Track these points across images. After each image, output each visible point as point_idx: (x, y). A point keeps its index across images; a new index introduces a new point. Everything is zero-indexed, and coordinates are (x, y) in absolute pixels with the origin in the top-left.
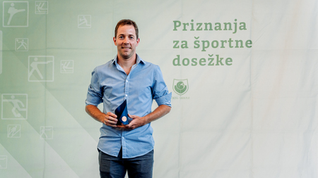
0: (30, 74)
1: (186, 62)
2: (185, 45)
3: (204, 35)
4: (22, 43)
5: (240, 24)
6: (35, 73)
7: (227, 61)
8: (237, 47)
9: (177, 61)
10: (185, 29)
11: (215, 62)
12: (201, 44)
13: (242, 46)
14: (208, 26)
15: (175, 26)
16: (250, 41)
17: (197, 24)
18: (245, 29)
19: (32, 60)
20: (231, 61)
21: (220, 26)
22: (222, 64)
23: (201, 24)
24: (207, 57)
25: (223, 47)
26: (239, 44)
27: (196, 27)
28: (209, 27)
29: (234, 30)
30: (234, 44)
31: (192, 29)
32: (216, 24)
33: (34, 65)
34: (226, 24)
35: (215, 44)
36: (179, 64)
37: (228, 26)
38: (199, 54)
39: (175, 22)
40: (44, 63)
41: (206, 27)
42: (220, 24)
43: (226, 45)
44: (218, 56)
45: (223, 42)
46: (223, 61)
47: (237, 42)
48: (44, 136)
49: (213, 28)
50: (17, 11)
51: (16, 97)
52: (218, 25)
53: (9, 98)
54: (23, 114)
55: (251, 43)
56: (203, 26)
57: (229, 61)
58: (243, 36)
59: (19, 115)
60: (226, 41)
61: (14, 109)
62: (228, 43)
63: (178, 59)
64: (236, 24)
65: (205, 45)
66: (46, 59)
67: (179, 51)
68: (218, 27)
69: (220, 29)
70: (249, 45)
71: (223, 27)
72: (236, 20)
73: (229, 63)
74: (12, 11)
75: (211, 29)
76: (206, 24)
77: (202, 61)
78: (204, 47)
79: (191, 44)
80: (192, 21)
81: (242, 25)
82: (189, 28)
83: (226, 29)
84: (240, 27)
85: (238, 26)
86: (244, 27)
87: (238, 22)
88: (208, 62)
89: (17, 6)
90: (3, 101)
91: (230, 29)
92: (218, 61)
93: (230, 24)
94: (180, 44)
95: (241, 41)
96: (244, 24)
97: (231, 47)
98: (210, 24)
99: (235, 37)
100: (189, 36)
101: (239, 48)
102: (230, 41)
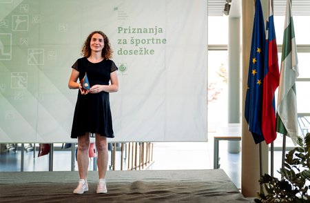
0: (29, 60)
1: (126, 52)
2: (125, 42)
3: (136, 36)
4: (24, 41)
6: (32, 59)
9: (120, 52)
10: (125, 32)
11: (143, 52)
12: (135, 41)
13: (160, 43)
15: (119, 30)
16: (165, 40)
17: (133, 29)
19: (30, 51)
22: (148, 54)
23: (135, 29)
24: (138, 50)
25: (148, 43)
26: (158, 41)
27: (132, 31)
28: (140, 31)
29: (155, 33)
30: (155, 41)
31: (130, 32)
32: (144, 29)
33: (32, 55)
34: (150, 29)
35: (143, 41)
36: (121, 54)
38: (134, 48)
39: (119, 28)
40: (37, 53)
41: (138, 31)
42: (146, 29)
43: (150, 42)
44: (145, 49)
45: (148, 40)
46: (149, 52)
48: (37, 99)
49: (142, 31)
50: (21, 21)
51: (20, 75)
53: (16, 75)
54: (25, 85)
56: (136, 31)
57: (152, 52)
58: (160, 36)
59: (22, 85)
60: (150, 40)
61: (19, 82)
62: (152, 41)
63: (121, 51)
64: (156, 29)
65: (137, 42)
66: (39, 51)
67: (121, 46)
68: (146, 31)
70: (164, 42)
71: (148, 31)
72: (156, 27)
74: (18, 21)
76: (138, 29)
77: (136, 52)
78: (137, 43)
79: (129, 41)
80: (130, 27)
81: (160, 29)
82: (127, 31)
83: (150, 32)
85: (158, 30)
86: (161, 31)
87: (158, 28)
88: (139, 52)
89: (21, 18)
90: (12, 77)
91: (153, 32)
92: (145, 52)
93: (153, 29)
94: (122, 41)
95: (160, 40)
97: (153, 43)
98: (141, 29)
99: (156, 37)
100: (128, 37)
101: (158, 44)
102: (153, 39)
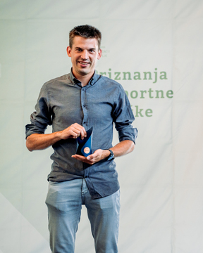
5: (161, 73)
7: (146, 113)
8: (157, 97)
13: (162, 97)
14: (127, 75)
16: (172, 91)
17: (115, 73)
18: (165, 78)
20: (151, 112)
21: (139, 76)
22: (142, 116)
23: (119, 73)
25: (142, 97)
26: (160, 94)
27: (113, 76)
29: (154, 80)
30: (154, 94)
32: (135, 73)
34: (145, 73)
37: (148, 75)
41: (125, 76)
42: (139, 73)
43: (146, 95)
44: (137, 107)
45: (142, 92)
46: (143, 113)
47: (157, 92)
49: (132, 77)
52: (137, 74)
55: (172, 93)
56: (122, 76)
57: (149, 112)
58: (164, 86)
60: (145, 91)
62: (148, 93)
64: (156, 73)
68: (138, 77)
69: (139, 79)
70: (170, 96)
71: (142, 76)
72: (156, 69)
73: (149, 114)
75: (130, 79)
76: (125, 73)
80: (110, 70)
81: (163, 74)
83: (145, 78)
84: (161, 77)
85: (159, 75)
86: (164, 76)
87: (158, 72)
91: (150, 78)
92: (137, 113)
93: (150, 73)
95: (162, 91)
96: (165, 73)
97: (151, 97)
98: (129, 73)
99: (155, 87)
101: (160, 99)
102: (150, 91)
